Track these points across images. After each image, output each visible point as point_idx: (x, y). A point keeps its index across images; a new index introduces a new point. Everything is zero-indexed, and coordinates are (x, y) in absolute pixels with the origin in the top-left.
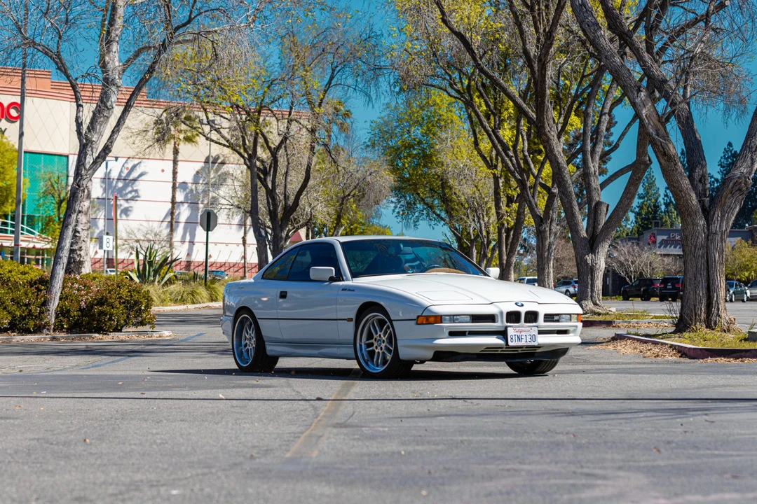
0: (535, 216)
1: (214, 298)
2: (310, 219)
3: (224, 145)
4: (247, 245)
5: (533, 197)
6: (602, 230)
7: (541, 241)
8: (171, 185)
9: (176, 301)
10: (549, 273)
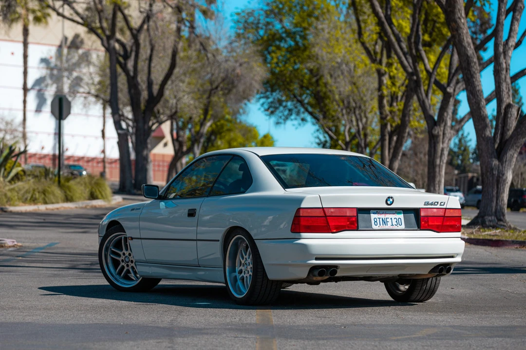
0: (428, 117)
1: (69, 197)
2: (176, 112)
3: (78, 23)
4: (106, 139)
5: (427, 95)
6: (511, 137)
7: (433, 146)
8: (22, 69)
9: (25, 201)
10: (440, 182)
